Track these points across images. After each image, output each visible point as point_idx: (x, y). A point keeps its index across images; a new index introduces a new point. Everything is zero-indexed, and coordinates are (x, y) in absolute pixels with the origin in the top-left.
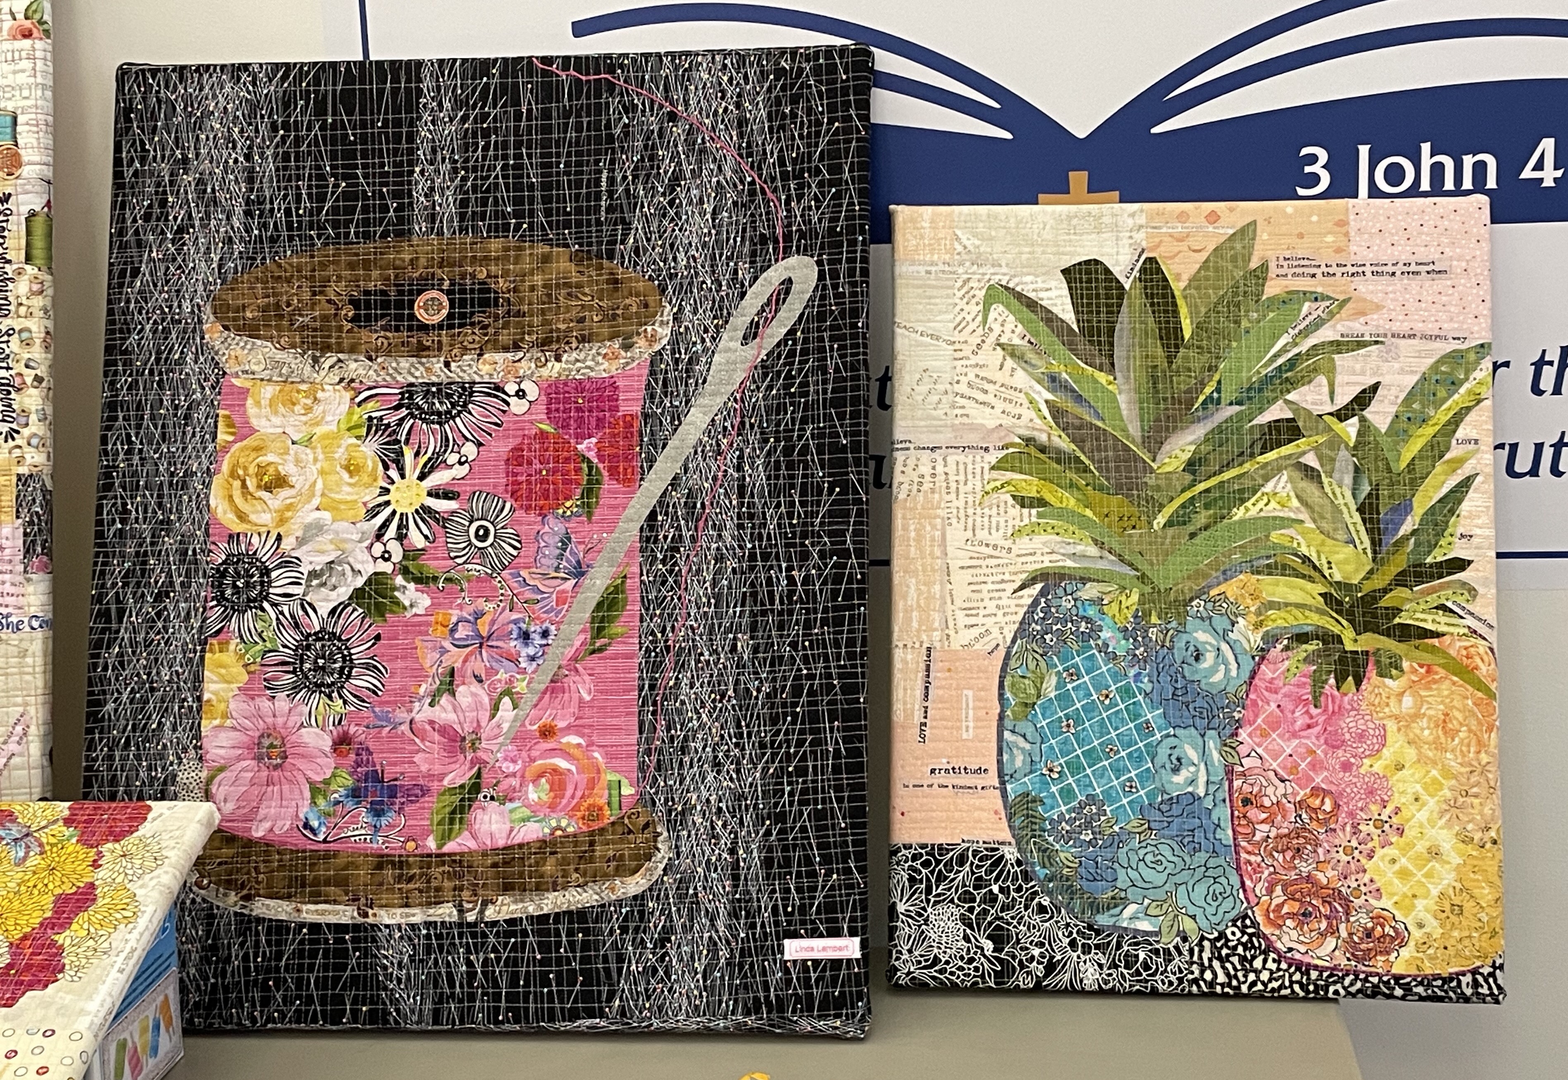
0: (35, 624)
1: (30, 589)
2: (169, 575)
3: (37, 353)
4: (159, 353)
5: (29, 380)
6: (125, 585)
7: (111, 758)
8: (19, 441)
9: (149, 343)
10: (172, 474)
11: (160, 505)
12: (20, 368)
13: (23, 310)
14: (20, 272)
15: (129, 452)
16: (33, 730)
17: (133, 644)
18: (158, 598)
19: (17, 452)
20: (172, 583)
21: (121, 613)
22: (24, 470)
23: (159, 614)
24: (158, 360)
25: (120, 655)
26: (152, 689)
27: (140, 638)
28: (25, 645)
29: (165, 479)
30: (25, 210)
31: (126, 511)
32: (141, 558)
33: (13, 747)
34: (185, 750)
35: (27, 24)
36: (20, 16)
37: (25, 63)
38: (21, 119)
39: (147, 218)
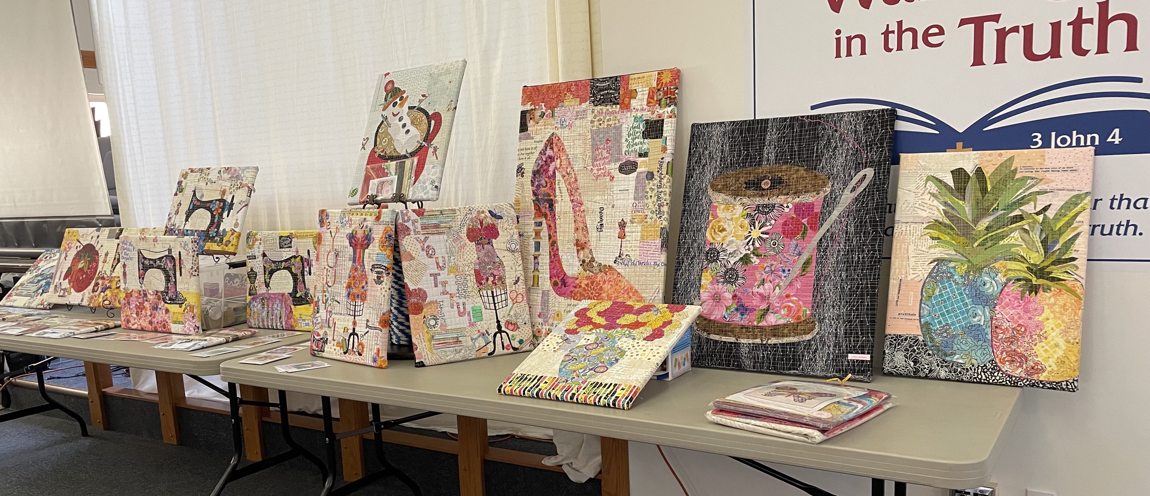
0: (663, 264)
1: (662, 256)
2: (695, 253)
3: (667, 197)
4: (696, 197)
5: (665, 204)
6: (684, 255)
7: (678, 298)
8: (662, 219)
9: (694, 195)
10: (697, 228)
11: (694, 235)
12: (663, 201)
13: (665, 186)
14: (665, 177)
15: (687, 222)
16: (661, 291)
17: (685, 270)
18: (692, 259)
19: (661, 222)
20: (695, 255)
21: (683, 262)
22: (662, 226)
23: (692, 263)
24: (696, 199)
25: (682, 272)
26: (689, 281)
27: (687, 269)
28: (660, 270)
29: (696, 229)
30: (667, 161)
31: (686, 237)
32: (689, 248)
33: (656, 295)
34: (696, 297)
35: (671, 114)
36: (669, 112)
37: (670, 124)
38: (668, 138)
39: (696, 163)
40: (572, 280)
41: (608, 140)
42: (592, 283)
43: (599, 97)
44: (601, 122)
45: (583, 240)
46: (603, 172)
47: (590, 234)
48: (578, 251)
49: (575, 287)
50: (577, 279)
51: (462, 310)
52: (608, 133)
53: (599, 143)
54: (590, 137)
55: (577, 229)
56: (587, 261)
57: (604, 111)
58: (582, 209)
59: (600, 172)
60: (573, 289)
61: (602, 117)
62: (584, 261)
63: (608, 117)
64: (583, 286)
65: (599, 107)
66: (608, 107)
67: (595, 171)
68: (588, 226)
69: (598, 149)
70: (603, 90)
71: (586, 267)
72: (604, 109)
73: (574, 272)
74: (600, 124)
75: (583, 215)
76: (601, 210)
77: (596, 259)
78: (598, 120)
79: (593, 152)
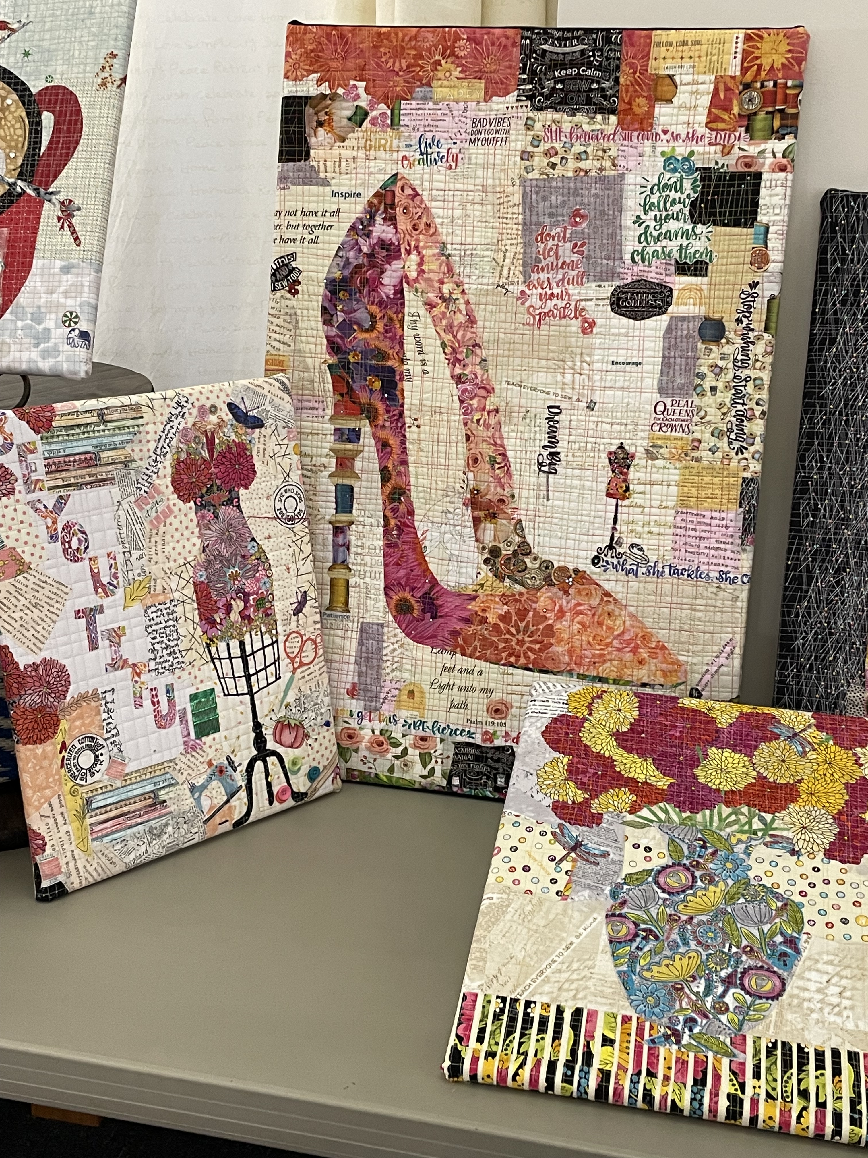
0: (745, 580)
1: (744, 556)
2: (847, 556)
3: (764, 395)
4: (847, 400)
5: (757, 414)
6: (814, 560)
7: (798, 677)
8: (746, 455)
9: (840, 392)
10: (852, 487)
11: (842, 507)
12: (752, 404)
13: (758, 365)
14: (759, 338)
15: (821, 468)
16: (737, 650)
17: (818, 601)
18: (838, 571)
19: (744, 463)
20: (848, 563)
21: (810, 579)
22: (746, 475)
23: (838, 583)
24: (846, 405)
25: (808, 607)
26: (831, 634)
27: (823, 597)
28: (737, 593)
29: (847, 489)
30: (767, 294)
31: (816, 509)
32: (827, 543)
33: (722, 660)
34: (852, 677)
35: (785, 161)
36: (779, 155)
37: (779, 190)
38: (771, 229)
39: (844, 303)
40: (458, 601)
41: (576, 214)
42: (522, 614)
43: (549, 84)
44: (555, 160)
45: (493, 493)
46: (561, 304)
47: (516, 477)
48: (477, 522)
49: (468, 621)
50: (474, 598)
51: (164, 708)
52: (576, 194)
53: (547, 220)
54: (517, 198)
55: (476, 461)
56: (507, 551)
57: (566, 127)
58: (490, 403)
59: (550, 304)
60: (459, 626)
61: (558, 146)
62: (495, 552)
63: (578, 148)
64: (492, 618)
65: (549, 116)
66: (579, 118)
67: (534, 300)
68: (510, 454)
69: (544, 237)
70: (563, 66)
71: (502, 569)
72: (567, 121)
73: (463, 580)
74: (553, 166)
75: (493, 421)
76: (554, 411)
77: (534, 551)
78: (547, 153)
79: (525, 245)
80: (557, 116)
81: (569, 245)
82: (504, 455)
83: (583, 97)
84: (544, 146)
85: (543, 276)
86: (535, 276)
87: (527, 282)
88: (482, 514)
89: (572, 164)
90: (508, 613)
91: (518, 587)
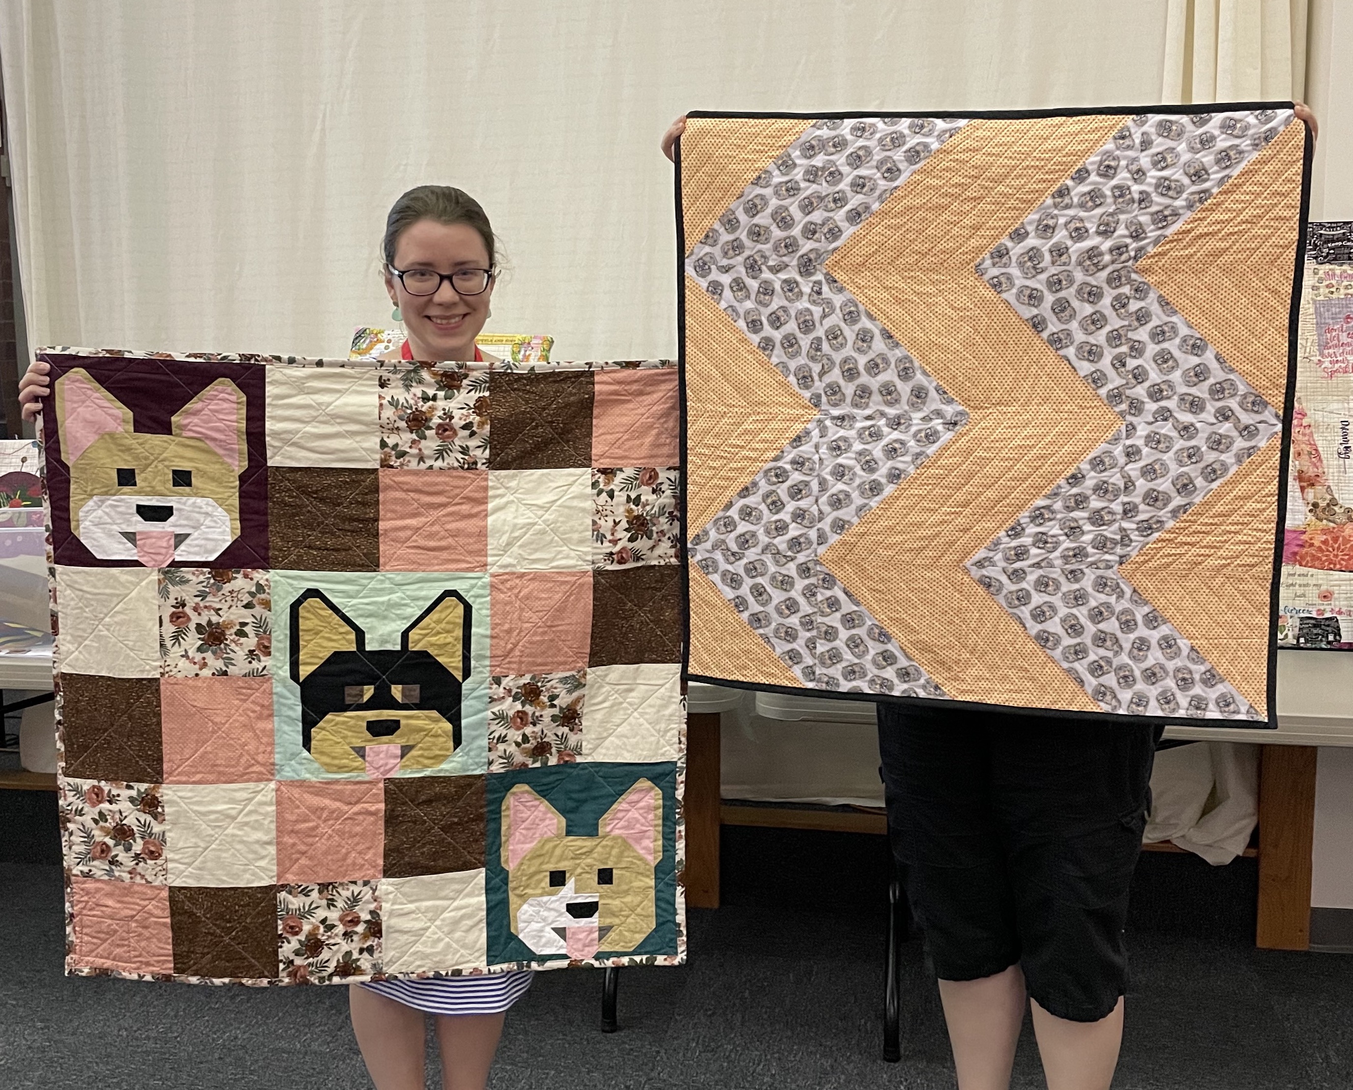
40: (1295, 535)
41: (1348, 317)
42: (1336, 540)
43: (1326, 250)
44: (1333, 289)
46: (1343, 365)
47: (1325, 462)
49: (1302, 546)
50: (1304, 533)
52: (1347, 306)
53: (1331, 321)
54: (1312, 311)
55: (1299, 454)
57: (1338, 272)
58: (1305, 422)
59: (1337, 366)
61: (1334, 282)
62: (1315, 505)
63: (1345, 283)
65: (1327, 267)
66: (1345, 267)
67: (1327, 364)
68: (1320, 449)
69: (1330, 331)
70: (1333, 241)
71: (1321, 515)
72: (1338, 269)
73: (1297, 523)
74: (1332, 293)
75: (1307, 431)
76: (1345, 425)
77: (1340, 502)
78: (1327, 286)
79: (1319, 335)
80: (1332, 267)
81: (1345, 334)
82: (1316, 450)
83: (1346, 256)
84: (1325, 283)
85: (1331, 351)
86: (1326, 352)
87: (1322, 354)
88: (1305, 484)
89: (1342, 291)
90: (1327, 540)
91: (1332, 525)
